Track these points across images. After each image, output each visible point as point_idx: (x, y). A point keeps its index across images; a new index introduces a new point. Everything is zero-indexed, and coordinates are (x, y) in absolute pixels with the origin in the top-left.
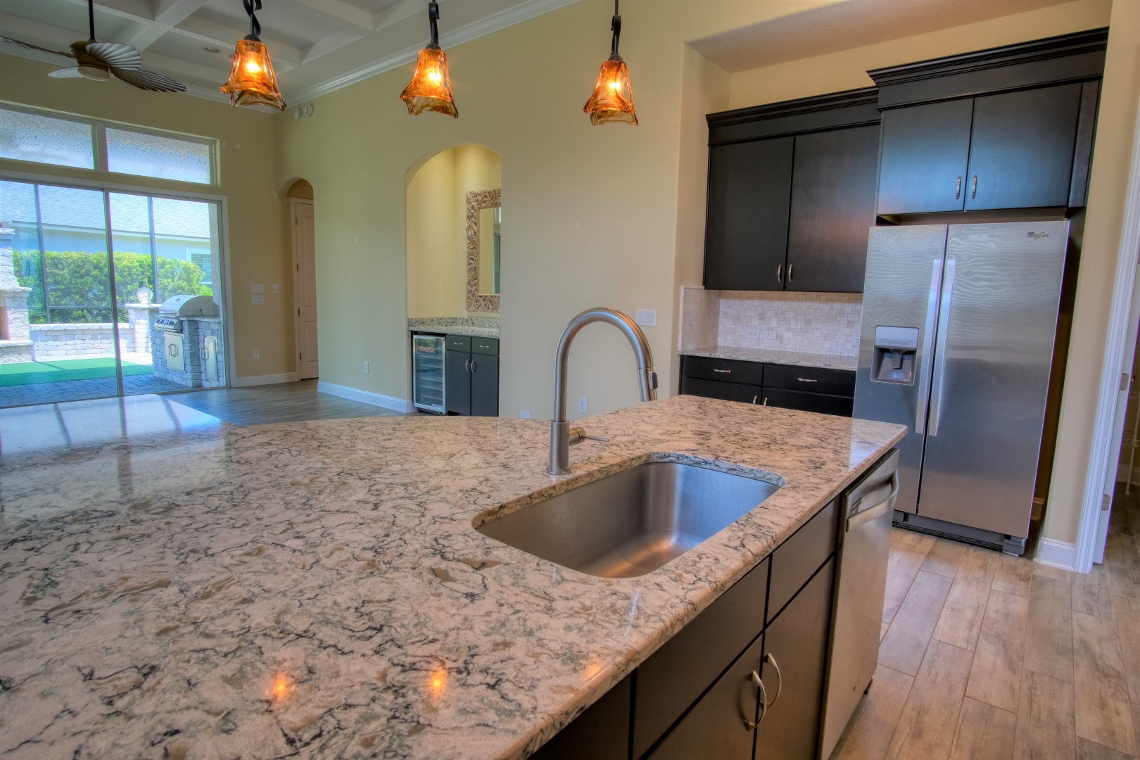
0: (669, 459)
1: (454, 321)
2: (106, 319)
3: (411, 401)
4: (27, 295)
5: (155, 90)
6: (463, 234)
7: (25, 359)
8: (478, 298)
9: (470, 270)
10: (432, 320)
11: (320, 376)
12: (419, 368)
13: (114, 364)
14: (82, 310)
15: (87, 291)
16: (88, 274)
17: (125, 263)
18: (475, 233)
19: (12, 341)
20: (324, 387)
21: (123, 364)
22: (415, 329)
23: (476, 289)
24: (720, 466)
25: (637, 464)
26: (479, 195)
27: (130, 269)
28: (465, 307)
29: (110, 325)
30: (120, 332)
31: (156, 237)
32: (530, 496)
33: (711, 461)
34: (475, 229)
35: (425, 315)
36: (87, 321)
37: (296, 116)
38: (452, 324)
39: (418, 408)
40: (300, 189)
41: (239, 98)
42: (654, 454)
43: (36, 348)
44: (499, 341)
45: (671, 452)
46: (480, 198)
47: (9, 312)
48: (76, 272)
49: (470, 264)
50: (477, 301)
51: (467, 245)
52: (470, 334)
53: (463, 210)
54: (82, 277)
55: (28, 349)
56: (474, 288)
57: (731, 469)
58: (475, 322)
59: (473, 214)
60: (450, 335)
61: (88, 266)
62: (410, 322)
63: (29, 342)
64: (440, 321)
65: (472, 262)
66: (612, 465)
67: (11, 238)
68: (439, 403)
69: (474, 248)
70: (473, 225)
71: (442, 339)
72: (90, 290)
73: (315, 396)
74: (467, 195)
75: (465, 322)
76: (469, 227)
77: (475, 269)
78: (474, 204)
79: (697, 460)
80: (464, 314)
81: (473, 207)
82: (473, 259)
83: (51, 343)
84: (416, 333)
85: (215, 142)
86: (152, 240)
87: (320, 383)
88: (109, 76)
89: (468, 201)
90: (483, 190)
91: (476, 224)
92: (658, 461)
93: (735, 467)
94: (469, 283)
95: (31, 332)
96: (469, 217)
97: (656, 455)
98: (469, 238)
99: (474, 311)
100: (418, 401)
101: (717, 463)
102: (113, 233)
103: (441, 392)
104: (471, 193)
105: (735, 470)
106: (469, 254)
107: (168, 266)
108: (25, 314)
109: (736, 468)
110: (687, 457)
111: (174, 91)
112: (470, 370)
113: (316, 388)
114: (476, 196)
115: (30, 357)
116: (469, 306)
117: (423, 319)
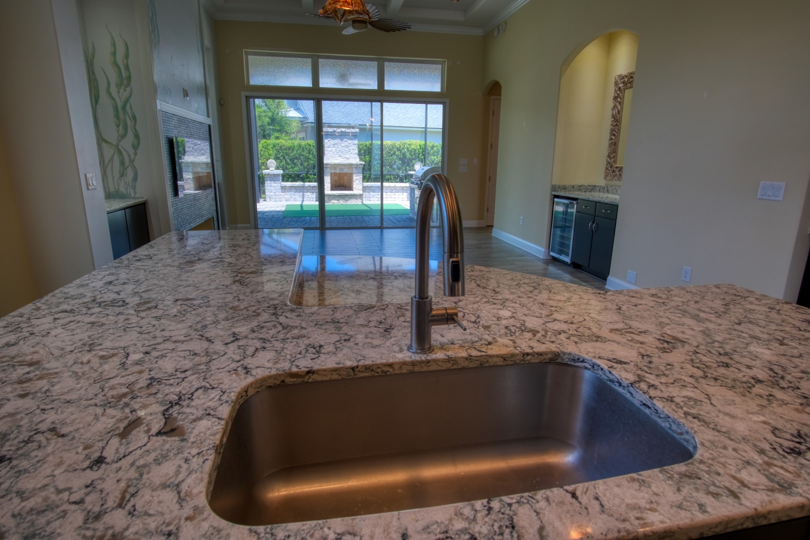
0: (583, 364)
1: (593, 188)
2: (375, 180)
3: (547, 250)
4: (362, 166)
5: (394, 31)
6: (609, 113)
7: (359, 202)
8: (615, 169)
9: (611, 145)
10: (573, 187)
11: (495, 225)
12: (557, 223)
13: (379, 208)
14: (390, 175)
15: (393, 164)
16: (394, 154)
17: (413, 147)
18: (619, 112)
19: (355, 192)
20: (496, 233)
21: (384, 208)
22: (556, 194)
23: (614, 162)
24: (634, 395)
25: (537, 361)
26: (626, 77)
27: (415, 150)
28: (603, 176)
29: (379, 184)
30: (384, 188)
31: (428, 130)
32: (353, 369)
33: (625, 385)
34: (619, 108)
35: (568, 182)
36: (392, 182)
37: (496, 34)
38: (591, 190)
39: (553, 256)
40: (495, 89)
41: (342, 17)
42: (564, 353)
43: (364, 196)
44: (618, 206)
45: (586, 357)
46: (626, 80)
47: (354, 176)
48: (389, 153)
49: (612, 139)
50: (613, 172)
51: (611, 123)
52: (596, 199)
53: (611, 91)
54: (392, 156)
55: (361, 196)
56: (612, 160)
57: (644, 404)
58: (610, 189)
59: (618, 94)
60: (582, 200)
61: (395, 149)
62: (554, 188)
63: (361, 192)
64: (580, 188)
65: (613, 137)
66: (490, 356)
67: (357, 134)
68: (567, 255)
69: (616, 125)
70: (618, 104)
71: (575, 202)
72: (395, 164)
73: (490, 238)
74: (615, 79)
75: (602, 189)
76: (615, 107)
77: (615, 144)
78: (621, 85)
79: (611, 377)
80: (602, 183)
81: (620, 88)
82: (614, 135)
83: (371, 193)
84: (558, 197)
85: (445, 61)
86: (426, 131)
87: (494, 229)
88: (367, 27)
89: (616, 84)
90: (630, 71)
91: (620, 104)
92: (569, 363)
93: (649, 404)
94: (609, 156)
95: (363, 187)
96: (615, 98)
97: (568, 356)
98: (613, 116)
99: (610, 180)
100: (553, 251)
101: (631, 389)
102: (384, 128)
103: (569, 245)
104: (620, 76)
105: (649, 408)
106: (612, 130)
107: (435, 148)
108: (360, 177)
109: (650, 406)
110: (602, 369)
111: (405, 30)
112: (592, 230)
113: (491, 233)
114: (623, 78)
115: (361, 201)
116: (606, 176)
117: (565, 185)
